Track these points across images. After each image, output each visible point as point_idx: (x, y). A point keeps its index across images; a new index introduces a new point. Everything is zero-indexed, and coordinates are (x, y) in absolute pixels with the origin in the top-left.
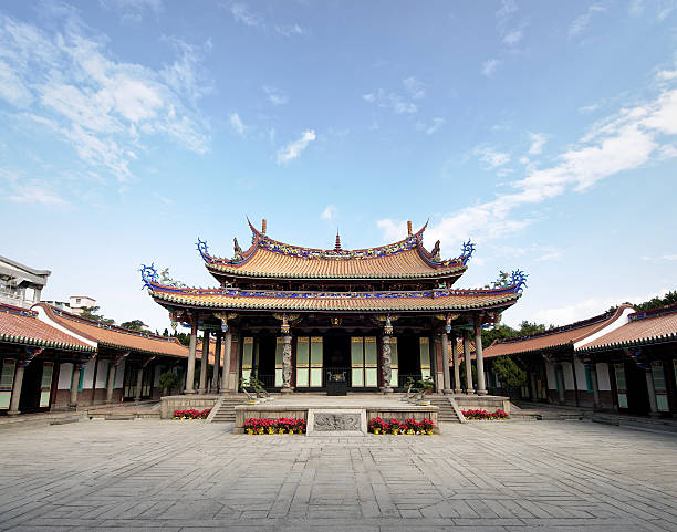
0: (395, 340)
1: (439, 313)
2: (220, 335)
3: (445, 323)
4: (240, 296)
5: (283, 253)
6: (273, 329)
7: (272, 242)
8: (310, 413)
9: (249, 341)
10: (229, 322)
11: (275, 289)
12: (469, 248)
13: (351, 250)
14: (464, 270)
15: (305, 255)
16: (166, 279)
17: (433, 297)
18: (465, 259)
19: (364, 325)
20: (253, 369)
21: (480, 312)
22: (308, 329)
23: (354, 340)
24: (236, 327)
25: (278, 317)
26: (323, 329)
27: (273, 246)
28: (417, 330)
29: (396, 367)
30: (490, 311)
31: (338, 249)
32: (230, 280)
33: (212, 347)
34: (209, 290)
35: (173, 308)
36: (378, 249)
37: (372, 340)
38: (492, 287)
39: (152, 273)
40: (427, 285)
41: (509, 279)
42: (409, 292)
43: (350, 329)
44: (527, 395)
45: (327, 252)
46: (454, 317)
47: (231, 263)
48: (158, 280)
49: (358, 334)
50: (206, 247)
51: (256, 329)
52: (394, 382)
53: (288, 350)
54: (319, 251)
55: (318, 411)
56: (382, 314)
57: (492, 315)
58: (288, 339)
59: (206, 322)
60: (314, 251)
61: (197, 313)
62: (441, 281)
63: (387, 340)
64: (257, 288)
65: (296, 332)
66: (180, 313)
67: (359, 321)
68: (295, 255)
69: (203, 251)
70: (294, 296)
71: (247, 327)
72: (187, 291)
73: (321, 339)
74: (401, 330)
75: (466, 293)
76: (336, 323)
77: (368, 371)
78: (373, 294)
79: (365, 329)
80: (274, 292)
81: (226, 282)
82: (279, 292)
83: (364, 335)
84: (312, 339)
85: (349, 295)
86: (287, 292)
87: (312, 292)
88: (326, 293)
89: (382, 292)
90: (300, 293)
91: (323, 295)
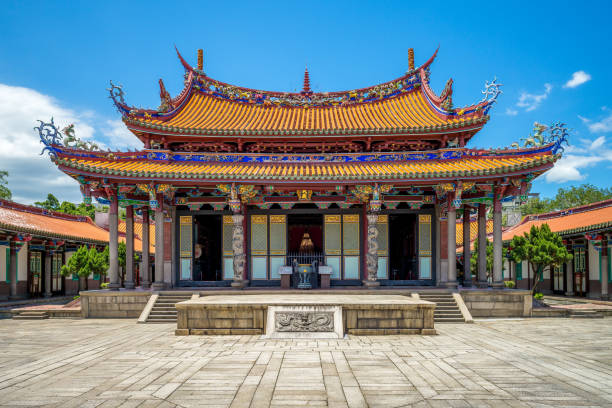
0: (385, 219)
1: (445, 182)
2: (147, 213)
3: (452, 195)
4: (170, 162)
5: (226, 97)
6: (218, 206)
7: (212, 82)
8: (272, 312)
9: (186, 221)
10: (159, 196)
11: (219, 150)
13: (326, 93)
14: (484, 122)
15: (260, 100)
16: (72, 139)
17: (439, 161)
18: (486, 107)
19: (343, 199)
21: (503, 180)
22: (265, 205)
23: (329, 219)
24: (167, 202)
25: (224, 189)
26: (287, 204)
27: (213, 88)
28: (415, 205)
29: (386, 252)
30: (517, 178)
31: (307, 93)
32: (157, 138)
33: (139, 228)
34: (130, 153)
35: (86, 178)
36: (364, 91)
37: (353, 219)
39: (53, 132)
40: (432, 143)
42: (405, 154)
43: (324, 205)
44: (561, 288)
45: (291, 96)
46: (467, 187)
47: (156, 115)
48: (62, 142)
49: (334, 209)
50: (121, 94)
51: (195, 206)
52: (382, 272)
53: (238, 234)
54: (279, 95)
55: (280, 309)
56: (367, 184)
57: (517, 183)
58: (238, 219)
59: (130, 196)
60: (272, 94)
61: (116, 185)
62: (452, 137)
63: (372, 219)
64: (194, 150)
65: (249, 210)
66: (94, 185)
67: (334, 193)
68: (245, 101)
69: (118, 99)
70: (245, 161)
71: (183, 201)
72: (100, 156)
73: (282, 219)
74: (392, 205)
75: (486, 155)
76: (304, 196)
77: (347, 259)
78: (355, 156)
79: (344, 205)
80: (217, 155)
81: (152, 142)
82: (225, 156)
83: (343, 212)
84: (272, 218)
85: (322, 158)
86: (235, 154)
87: (271, 155)
88: (290, 156)
89: (368, 154)
90: (254, 156)
91: (286, 158)
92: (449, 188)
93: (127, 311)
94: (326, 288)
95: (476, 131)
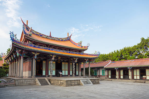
1: (85, 58)
4: (34, 47)
16: (16, 38)
17: (80, 54)
18: (88, 47)
19: (65, 59)
23: (63, 63)
25: (51, 55)
26: (56, 59)
29: (72, 70)
37: (67, 64)
38: (93, 54)
41: (97, 53)
42: (76, 52)
43: (62, 60)
49: (64, 61)
62: (82, 51)
63: (74, 64)
64: (39, 45)
72: (21, 43)
73: (55, 63)
75: (87, 54)
76: (59, 58)
77: (66, 71)
78: (68, 52)
79: (65, 60)
80: (43, 47)
82: (45, 48)
83: (65, 62)
85: (63, 51)
86: (47, 48)
87: (54, 49)
88: (58, 50)
89: (70, 52)
90: (51, 49)
91: (57, 50)
92: (85, 60)
93: (29, 83)
94: (61, 77)
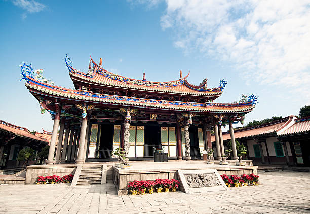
1: (216, 114)
4: (92, 97)
5: (111, 78)
9: (95, 127)
11: (116, 94)
12: (224, 83)
13: (152, 82)
14: (221, 94)
15: (126, 81)
17: (205, 107)
18: (221, 88)
20: (97, 146)
22: (135, 121)
23: (163, 129)
25: (123, 110)
26: (145, 121)
27: (105, 73)
30: (239, 114)
32: (86, 85)
34: (71, 90)
37: (173, 130)
38: (238, 103)
40: (203, 100)
41: (248, 99)
42: (193, 103)
43: (160, 122)
45: (138, 81)
47: (86, 76)
48: (34, 76)
49: (165, 125)
51: (101, 120)
56: (186, 112)
57: (239, 117)
59: (68, 111)
61: (61, 104)
62: (209, 98)
63: (187, 129)
64: (104, 93)
68: (120, 80)
70: (128, 100)
71: (94, 118)
72: (55, 88)
73: (142, 128)
75: (224, 106)
76: (153, 118)
78: (174, 102)
79: (169, 123)
80: (115, 96)
81: (83, 87)
82: (119, 97)
83: (168, 126)
84: (138, 127)
85: (161, 102)
87: (140, 99)
88: (148, 100)
89: (179, 102)
90: (132, 98)
91: (146, 101)
95: (217, 97)
